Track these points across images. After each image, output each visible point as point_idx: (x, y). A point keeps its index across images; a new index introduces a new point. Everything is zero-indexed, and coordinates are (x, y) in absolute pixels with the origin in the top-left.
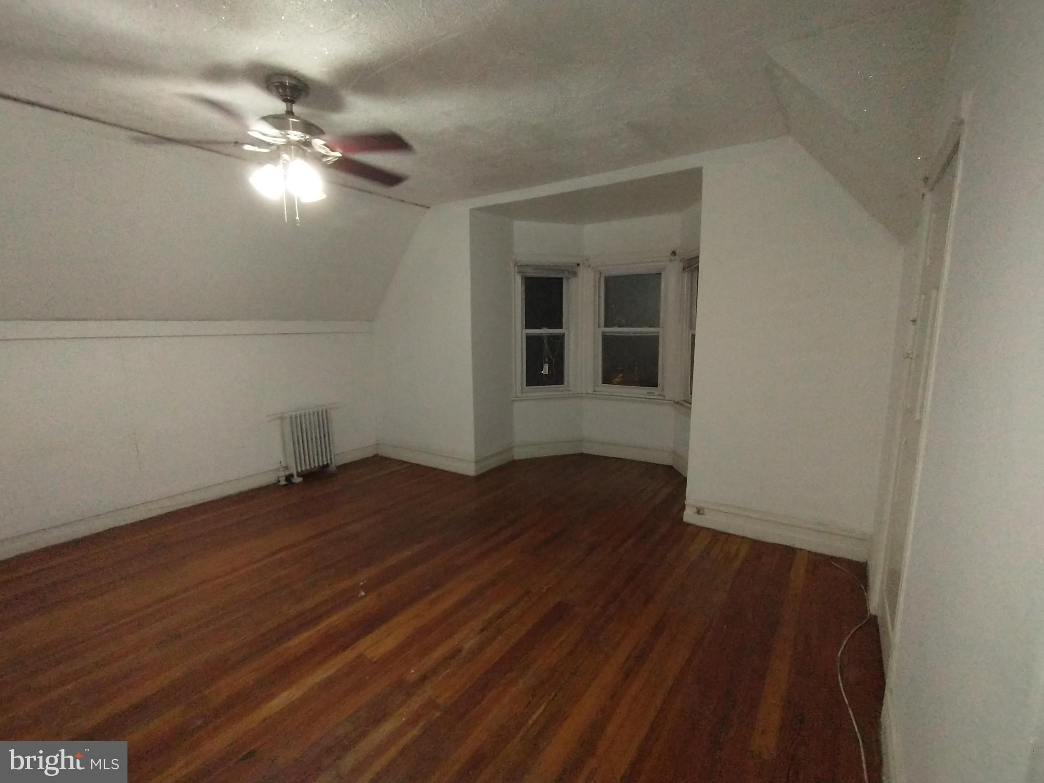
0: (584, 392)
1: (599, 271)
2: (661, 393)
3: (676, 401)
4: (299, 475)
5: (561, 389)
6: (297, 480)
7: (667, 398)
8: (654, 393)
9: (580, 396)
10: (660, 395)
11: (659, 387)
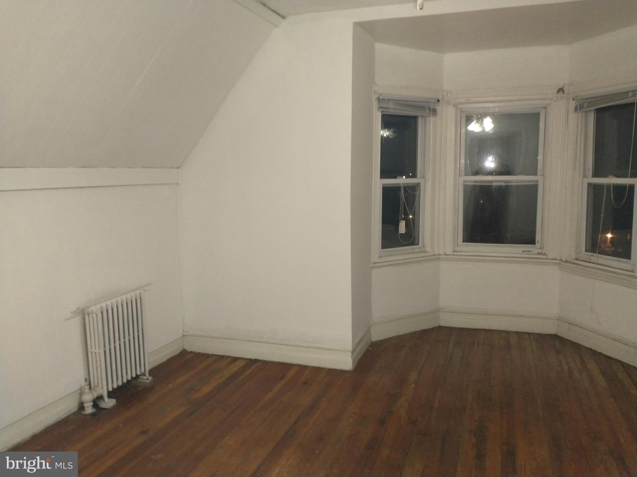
0: (442, 252)
1: (460, 109)
2: (540, 251)
3: (564, 260)
4: (111, 395)
5: (417, 250)
6: (109, 403)
7: (550, 257)
8: (531, 251)
9: (436, 258)
10: (539, 253)
11: (538, 245)
